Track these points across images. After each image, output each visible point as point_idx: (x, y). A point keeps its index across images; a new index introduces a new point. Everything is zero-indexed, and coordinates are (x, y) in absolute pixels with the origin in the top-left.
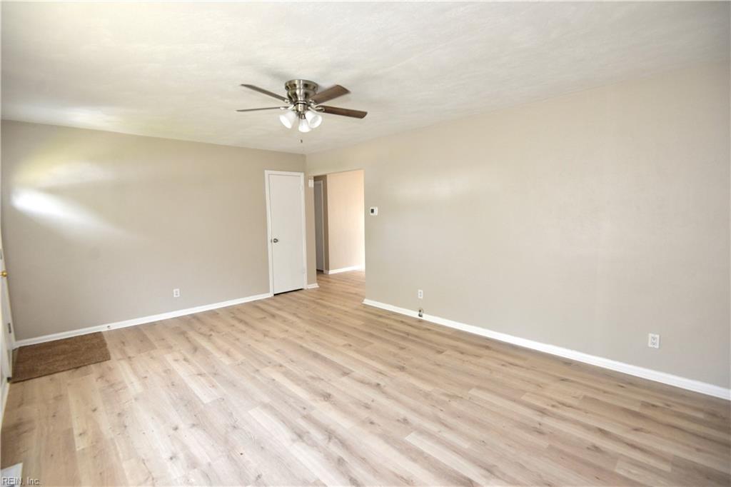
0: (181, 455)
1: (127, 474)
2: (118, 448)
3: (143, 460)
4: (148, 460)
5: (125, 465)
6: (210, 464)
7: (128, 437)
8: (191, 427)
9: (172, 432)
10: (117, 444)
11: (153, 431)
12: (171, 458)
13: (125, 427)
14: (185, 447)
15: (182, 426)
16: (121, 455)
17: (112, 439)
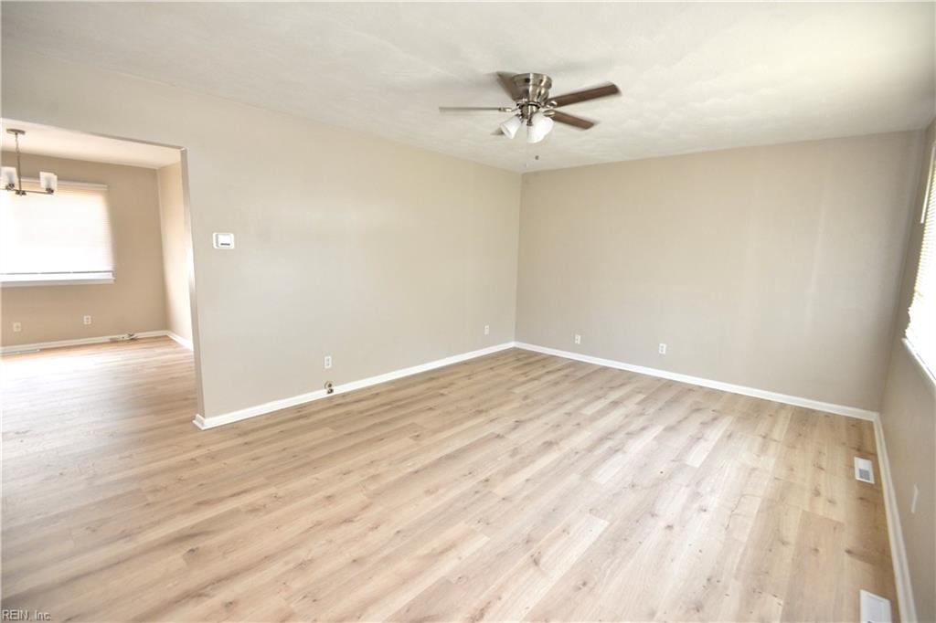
0: (696, 506)
1: (748, 530)
2: (737, 560)
3: (726, 529)
4: (723, 525)
5: (745, 538)
6: (687, 486)
7: (718, 563)
8: (656, 515)
9: (676, 528)
10: (735, 567)
11: (690, 545)
12: (705, 511)
13: (709, 580)
14: (685, 508)
15: (662, 524)
16: (741, 551)
17: (736, 578)
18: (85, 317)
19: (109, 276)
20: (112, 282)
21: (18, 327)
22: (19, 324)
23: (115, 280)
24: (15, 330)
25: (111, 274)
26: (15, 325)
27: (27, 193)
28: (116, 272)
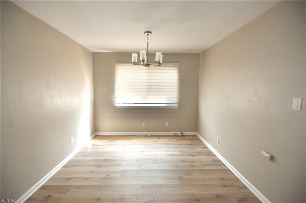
18: (166, 123)
19: (176, 105)
20: (177, 108)
21: (144, 125)
22: (145, 124)
23: (178, 107)
24: (143, 126)
25: (177, 104)
26: (144, 124)
27: (150, 66)
28: (179, 104)
